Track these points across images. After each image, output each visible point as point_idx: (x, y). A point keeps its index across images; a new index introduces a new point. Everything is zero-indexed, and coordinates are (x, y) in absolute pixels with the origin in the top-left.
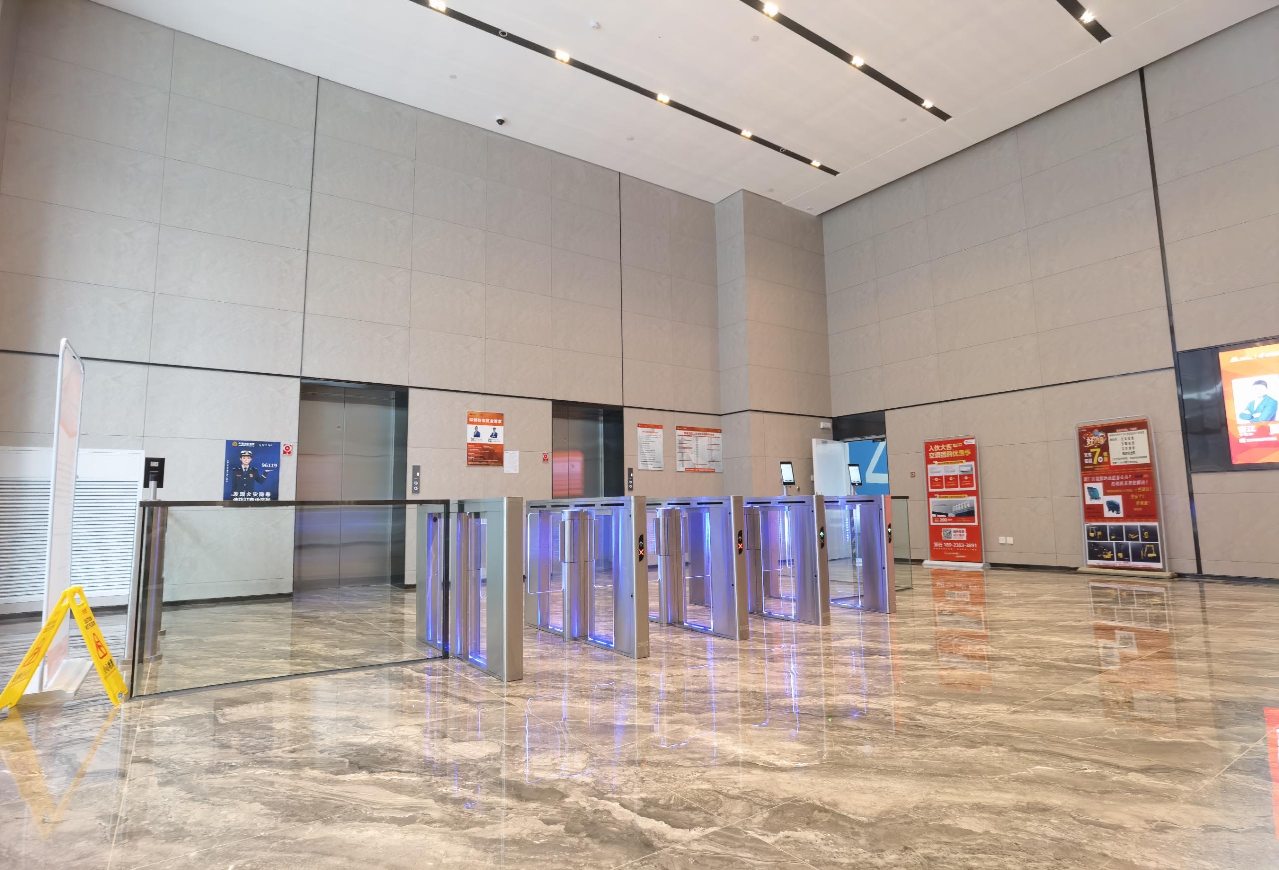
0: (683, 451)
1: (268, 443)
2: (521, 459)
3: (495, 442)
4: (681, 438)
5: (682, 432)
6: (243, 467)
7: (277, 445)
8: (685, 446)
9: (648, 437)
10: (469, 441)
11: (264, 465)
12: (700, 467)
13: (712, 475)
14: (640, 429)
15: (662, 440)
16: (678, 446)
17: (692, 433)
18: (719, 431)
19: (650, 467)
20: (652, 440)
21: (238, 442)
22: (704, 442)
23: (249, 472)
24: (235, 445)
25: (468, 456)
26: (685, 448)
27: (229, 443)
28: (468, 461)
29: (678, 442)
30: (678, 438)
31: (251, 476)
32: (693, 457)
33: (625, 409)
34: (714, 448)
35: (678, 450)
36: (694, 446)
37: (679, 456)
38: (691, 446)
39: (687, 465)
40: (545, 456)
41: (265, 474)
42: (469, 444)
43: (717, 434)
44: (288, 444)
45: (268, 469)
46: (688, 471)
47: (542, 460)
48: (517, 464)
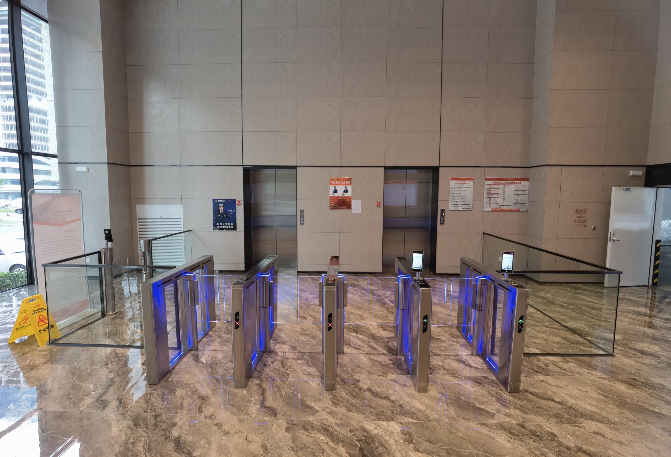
0: (491, 196)
1: (230, 200)
2: (363, 205)
3: (346, 195)
4: (489, 187)
5: (491, 182)
6: (221, 211)
7: (234, 201)
8: (492, 192)
9: (459, 187)
10: (331, 195)
11: (229, 211)
12: (505, 208)
13: (516, 213)
14: (453, 183)
15: (472, 189)
16: (485, 192)
17: (500, 183)
18: (527, 180)
19: (460, 208)
20: (463, 189)
21: (217, 200)
22: (511, 189)
23: (223, 214)
24: (216, 201)
25: (330, 204)
26: (492, 194)
27: (214, 200)
28: (330, 207)
29: (486, 189)
30: (486, 187)
31: (224, 216)
32: (499, 200)
33: (441, 169)
34: (520, 193)
35: (485, 196)
36: (501, 192)
37: (486, 200)
38: (498, 192)
39: (493, 206)
40: (379, 203)
41: (230, 215)
42: (330, 197)
43: (523, 183)
44: (239, 200)
45: (231, 212)
46: (494, 210)
47: (376, 205)
48: (360, 208)
